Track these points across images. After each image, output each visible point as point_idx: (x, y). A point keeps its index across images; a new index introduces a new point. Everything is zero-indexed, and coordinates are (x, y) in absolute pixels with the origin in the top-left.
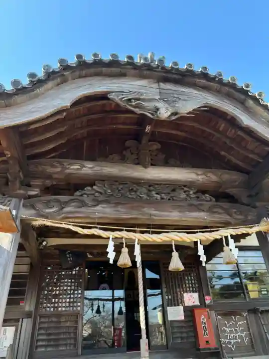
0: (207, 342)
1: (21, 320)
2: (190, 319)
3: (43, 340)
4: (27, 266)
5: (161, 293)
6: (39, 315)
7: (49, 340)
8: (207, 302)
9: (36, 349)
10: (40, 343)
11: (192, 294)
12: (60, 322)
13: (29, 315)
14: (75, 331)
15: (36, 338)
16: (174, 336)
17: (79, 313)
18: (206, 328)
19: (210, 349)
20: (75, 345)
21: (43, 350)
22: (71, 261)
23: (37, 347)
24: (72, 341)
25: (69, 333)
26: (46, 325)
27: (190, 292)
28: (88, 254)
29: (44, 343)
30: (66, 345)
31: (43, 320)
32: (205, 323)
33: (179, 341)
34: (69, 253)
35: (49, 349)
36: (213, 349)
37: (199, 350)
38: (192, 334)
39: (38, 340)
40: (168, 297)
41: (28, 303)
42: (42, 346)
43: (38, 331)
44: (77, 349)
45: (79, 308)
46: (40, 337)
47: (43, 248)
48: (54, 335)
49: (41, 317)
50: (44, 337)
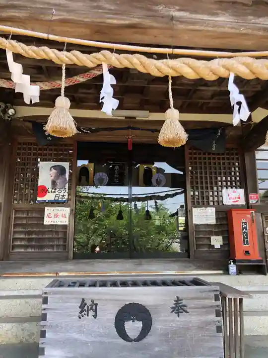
0: (247, 252)
2: (225, 222)
3: (21, 239)
5: (185, 192)
6: (14, 209)
7: (29, 240)
8: (252, 201)
9: (12, 249)
10: (18, 243)
12: (42, 218)
14: (64, 230)
15: (11, 236)
16: (199, 243)
18: (247, 235)
19: (249, 261)
20: (65, 247)
21: (22, 250)
23: (14, 247)
24: (61, 243)
25: (57, 232)
26: (24, 222)
29: (23, 243)
30: (52, 246)
31: (19, 215)
32: (246, 229)
33: (205, 249)
35: (29, 250)
39: (15, 239)
40: (194, 194)
42: (20, 246)
43: (14, 228)
44: (68, 252)
46: (17, 236)
47: (10, 119)
48: (35, 234)
49: (17, 211)
50: (22, 236)
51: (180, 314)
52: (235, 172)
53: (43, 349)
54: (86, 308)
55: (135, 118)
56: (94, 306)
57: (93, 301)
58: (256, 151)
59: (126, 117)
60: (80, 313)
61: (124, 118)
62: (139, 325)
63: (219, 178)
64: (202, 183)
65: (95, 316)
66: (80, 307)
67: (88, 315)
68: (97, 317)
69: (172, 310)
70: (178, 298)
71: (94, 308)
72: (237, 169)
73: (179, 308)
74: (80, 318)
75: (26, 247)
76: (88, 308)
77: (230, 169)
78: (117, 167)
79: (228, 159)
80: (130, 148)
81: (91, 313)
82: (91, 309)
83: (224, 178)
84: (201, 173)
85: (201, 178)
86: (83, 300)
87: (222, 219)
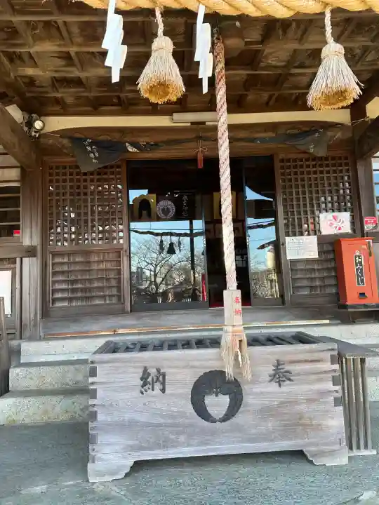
0: (362, 295)
1: (18, 260)
2: (331, 257)
3: (62, 291)
4: (15, 170)
5: (275, 223)
6: (50, 252)
7: (74, 291)
8: (368, 227)
9: (53, 304)
10: (59, 295)
11: (336, 214)
12: (89, 262)
13: (31, 252)
14: (117, 277)
15: (50, 288)
16: (296, 285)
17: (122, 249)
18: (361, 272)
19: (365, 306)
20: (119, 297)
21: (65, 304)
22: (96, 158)
23: (54, 301)
24: (114, 292)
25: (108, 280)
26: (65, 268)
27: (333, 211)
28: (127, 144)
29: (65, 295)
30: (104, 297)
31: (58, 260)
32: (361, 265)
33: (306, 292)
34: (90, 144)
35: (75, 304)
36: (373, 306)
37: (345, 307)
38: (333, 282)
39: (54, 291)
40: (288, 221)
41: (27, 232)
42: (63, 299)
43: (52, 277)
44: (123, 303)
45: (121, 241)
46: (58, 286)
47: (37, 135)
48: (81, 283)
49: (55, 255)
50: (64, 286)
51: (282, 383)
52: (344, 189)
53: (95, 437)
54: (150, 379)
55: (204, 123)
56: (161, 377)
57: (158, 370)
58: (373, 159)
59: (192, 123)
60: (142, 387)
61: (189, 124)
62: (225, 400)
63: (323, 199)
64: (299, 206)
65: (163, 390)
66: (142, 379)
67: (153, 390)
68: (166, 392)
69: (270, 378)
70: (278, 361)
71: (161, 378)
72: (347, 185)
73: (280, 375)
74: (142, 393)
75: (70, 300)
76: (152, 380)
77: (337, 185)
78: (185, 198)
79: (335, 172)
80: (201, 165)
81: (158, 386)
82: (158, 380)
83: (329, 199)
84: (298, 193)
85: (298, 200)
86: (145, 369)
87: (328, 252)
